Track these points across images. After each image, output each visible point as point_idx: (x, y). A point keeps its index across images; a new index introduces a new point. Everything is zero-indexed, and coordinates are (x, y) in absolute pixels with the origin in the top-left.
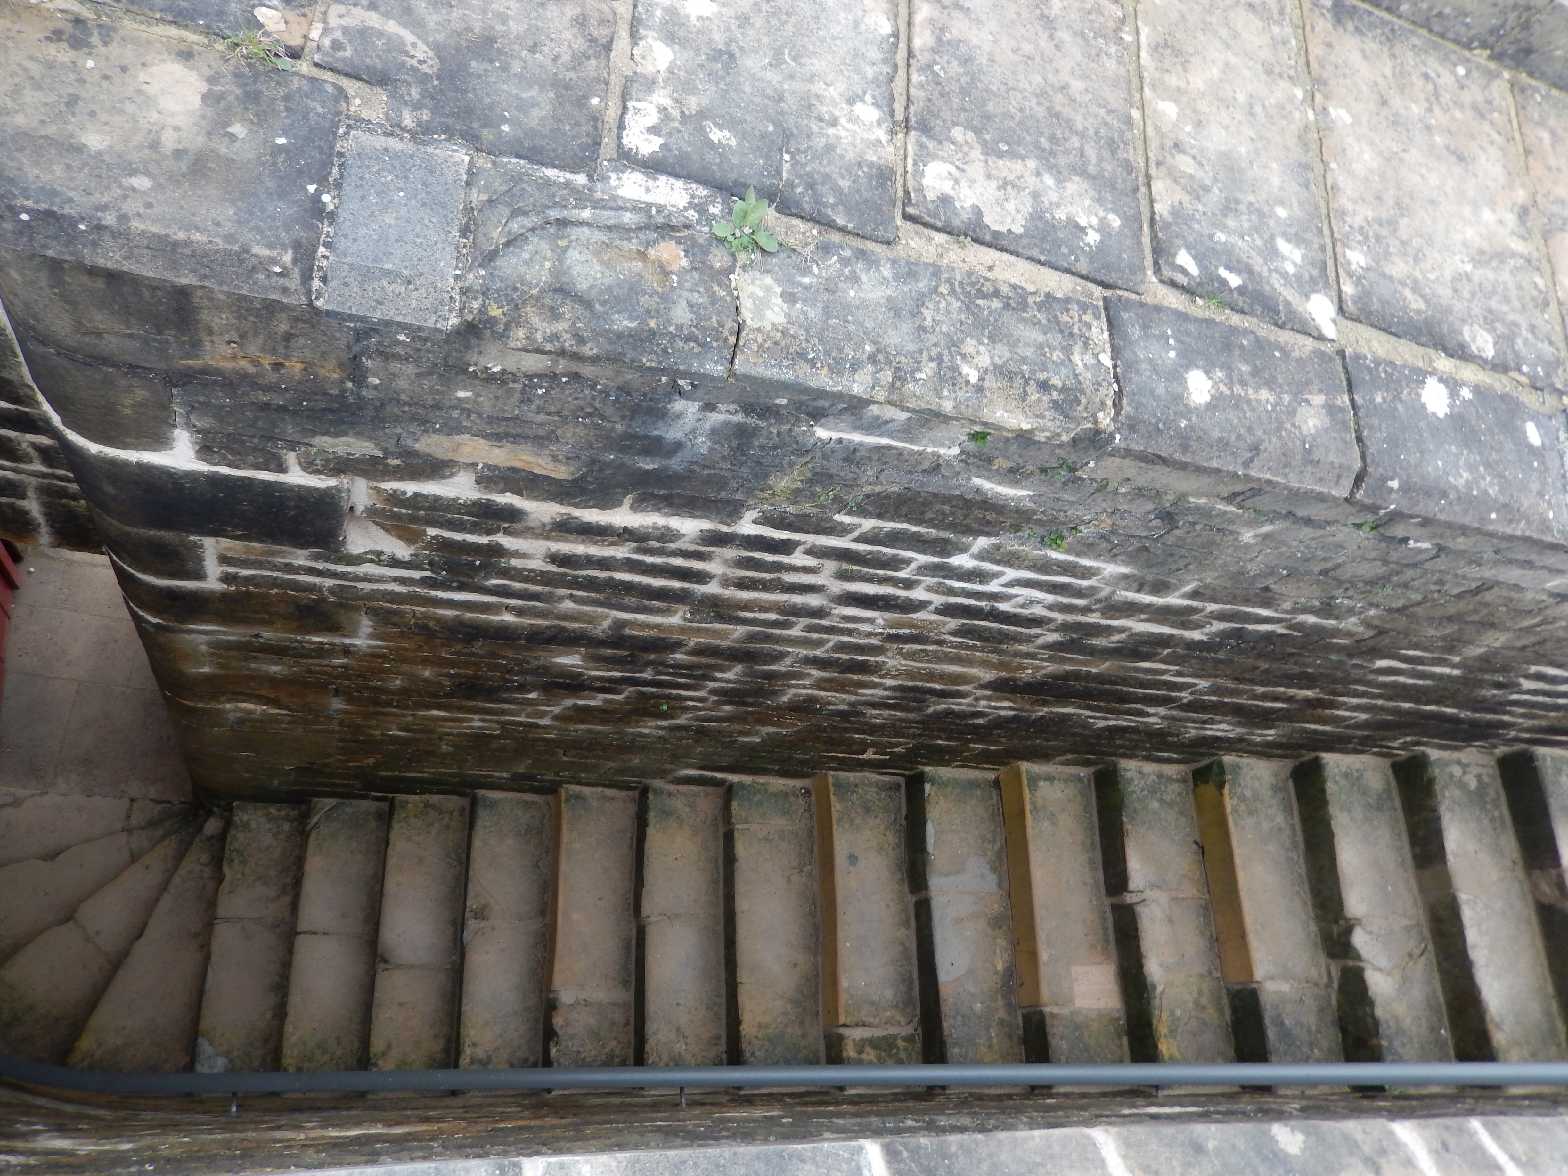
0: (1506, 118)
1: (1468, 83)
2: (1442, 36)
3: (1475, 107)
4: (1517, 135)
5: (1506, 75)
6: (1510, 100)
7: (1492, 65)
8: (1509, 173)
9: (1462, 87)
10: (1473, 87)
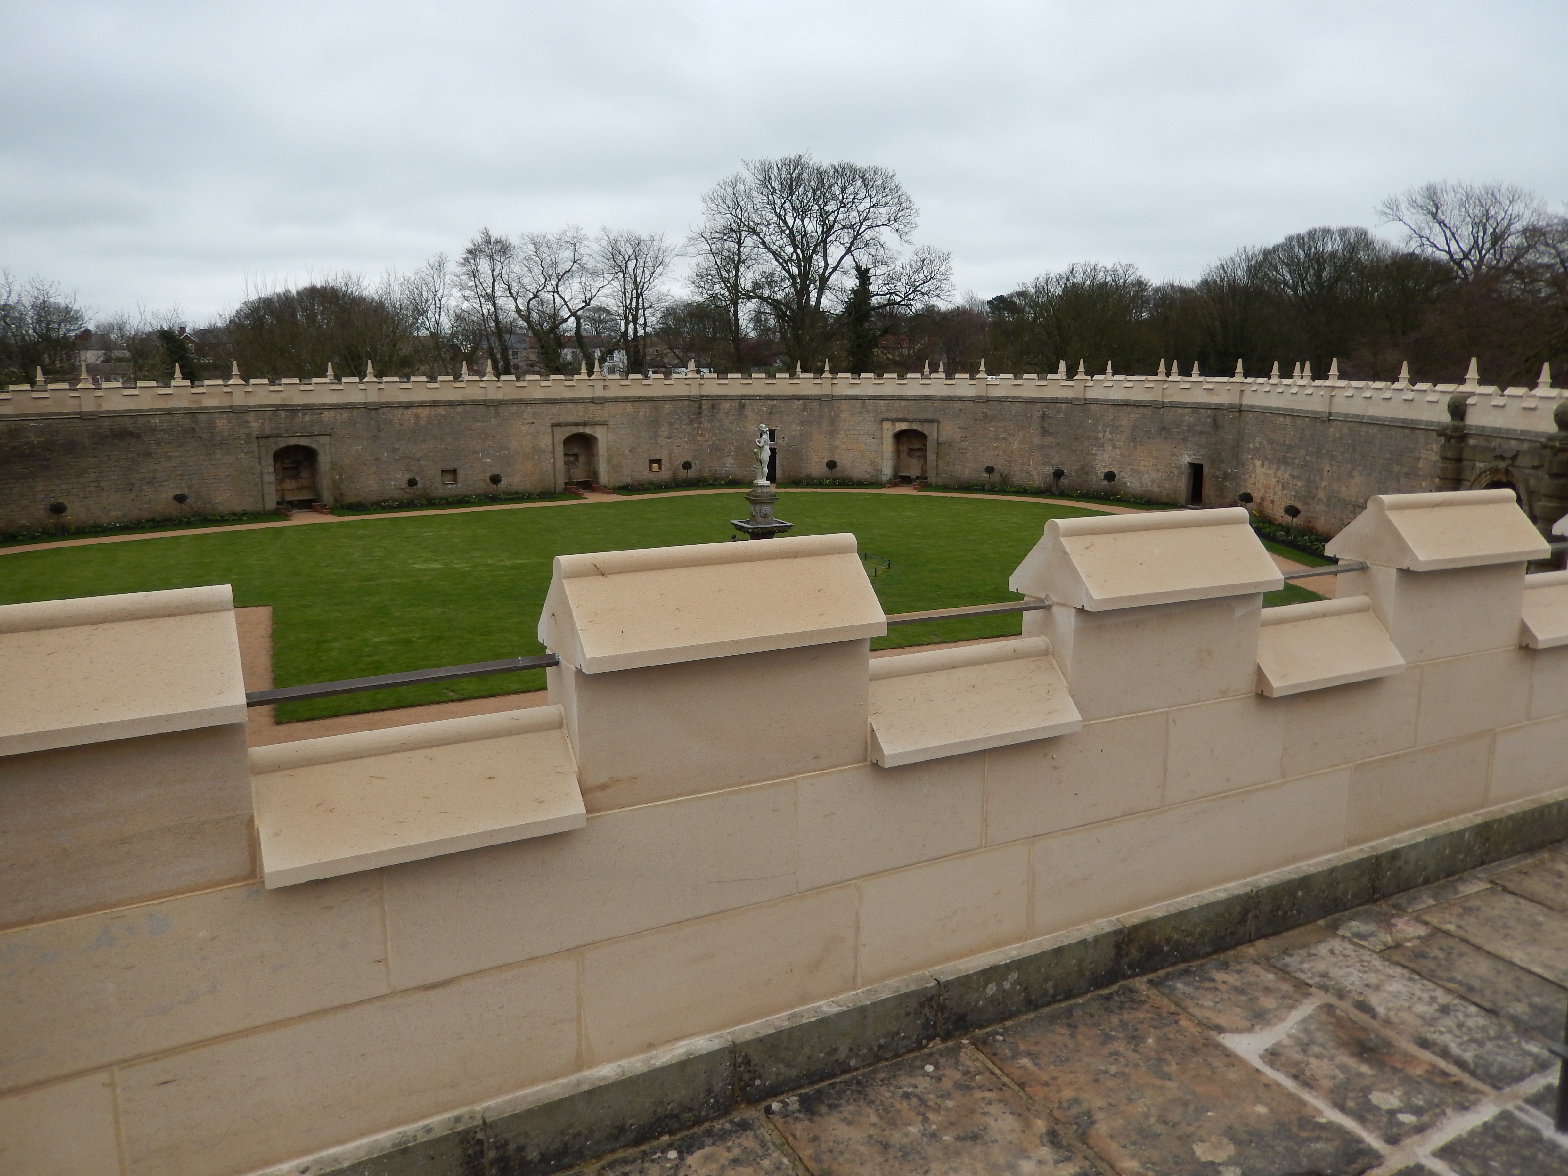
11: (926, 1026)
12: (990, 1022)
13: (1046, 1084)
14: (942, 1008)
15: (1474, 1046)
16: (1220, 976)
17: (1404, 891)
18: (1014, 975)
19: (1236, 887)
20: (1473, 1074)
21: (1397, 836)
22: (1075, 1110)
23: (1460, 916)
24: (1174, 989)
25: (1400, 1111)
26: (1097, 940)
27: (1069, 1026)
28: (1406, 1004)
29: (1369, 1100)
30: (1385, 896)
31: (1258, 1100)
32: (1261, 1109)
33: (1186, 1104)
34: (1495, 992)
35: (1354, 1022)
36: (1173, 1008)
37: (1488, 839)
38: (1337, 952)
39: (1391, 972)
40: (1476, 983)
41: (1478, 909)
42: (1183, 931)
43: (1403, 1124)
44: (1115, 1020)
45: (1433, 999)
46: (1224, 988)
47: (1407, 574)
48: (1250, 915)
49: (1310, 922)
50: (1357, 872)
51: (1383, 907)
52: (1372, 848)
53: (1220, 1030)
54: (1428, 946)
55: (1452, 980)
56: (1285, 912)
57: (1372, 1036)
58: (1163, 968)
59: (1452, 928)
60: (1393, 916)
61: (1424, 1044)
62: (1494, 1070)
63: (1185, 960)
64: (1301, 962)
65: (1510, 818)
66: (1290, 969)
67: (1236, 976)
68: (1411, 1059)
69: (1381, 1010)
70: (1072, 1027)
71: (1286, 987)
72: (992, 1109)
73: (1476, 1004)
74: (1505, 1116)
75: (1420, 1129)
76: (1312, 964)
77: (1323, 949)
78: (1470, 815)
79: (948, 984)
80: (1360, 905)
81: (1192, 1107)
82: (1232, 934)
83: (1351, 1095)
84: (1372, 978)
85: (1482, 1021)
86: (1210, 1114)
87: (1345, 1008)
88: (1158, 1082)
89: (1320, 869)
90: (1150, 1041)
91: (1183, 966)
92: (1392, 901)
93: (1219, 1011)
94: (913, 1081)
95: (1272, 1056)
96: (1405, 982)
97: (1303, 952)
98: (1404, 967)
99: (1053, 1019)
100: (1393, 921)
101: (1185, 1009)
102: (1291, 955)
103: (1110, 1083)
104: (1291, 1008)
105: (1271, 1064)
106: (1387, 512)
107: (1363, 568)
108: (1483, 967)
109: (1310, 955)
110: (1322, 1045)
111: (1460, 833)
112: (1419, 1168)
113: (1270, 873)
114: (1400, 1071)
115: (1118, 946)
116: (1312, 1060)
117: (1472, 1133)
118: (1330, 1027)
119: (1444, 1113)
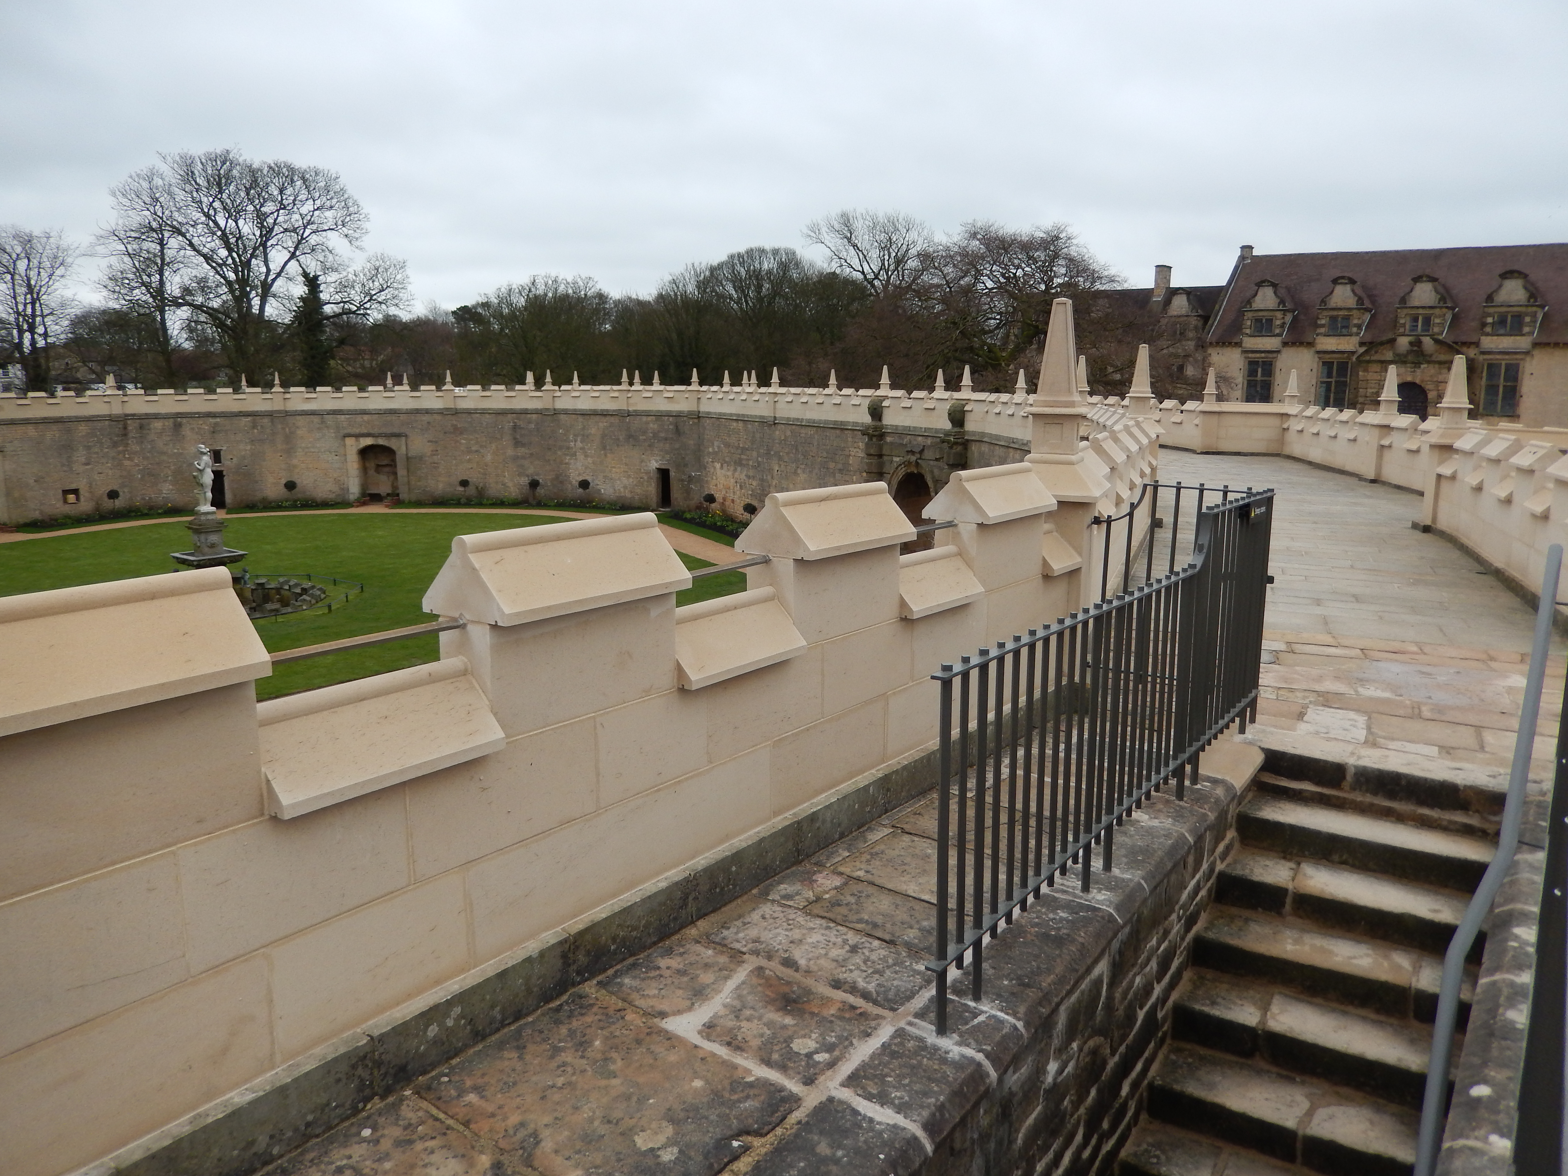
0: (430, 1122)
1: (379, 1134)
2: (330, 1128)
3: (399, 1143)
4: (450, 1122)
5: (408, 1093)
6: (425, 1104)
7: (391, 1099)
8: (463, 1156)
9: (377, 1142)
10: (386, 1132)
11: (361, 1088)
12: (433, 1066)
13: (493, 1115)
14: (378, 1064)
15: (877, 976)
16: (663, 963)
17: (823, 848)
18: (458, 1010)
19: (676, 874)
20: (875, 1003)
21: (815, 800)
22: (521, 1135)
23: (868, 861)
24: (621, 985)
25: (817, 1052)
26: (542, 954)
27: (518, 1048)
28: (823, 952)
29: (791, 1048)
30: (808, 856)
31: (696, 1075)
32: (698, 1083)
33: (628, 1098)
34: (894, 924)
35: (780, 979)
36: (620, 1004)
37: (888, 790)
38: (767, 916)
39: (812, 925)
40: (879, 920)
41: (882, 852)
42: (628, 927)
43: (819, 1063)
44: (564, 1030)
45: (845, 941)
46: (667, 973)
47: (801, 563)
48: (691, 898)
49: (746, 893)
50: (782, 839)
51: (807, 866)
52: (794, 814)
53: (663, 1015)
54: (842, 894)
55: (860, 921)
56: (722, 889)
57: (795, 988)
58: (611, 967)
59: (861, 874)
60: (815, 873)
61: (837, 984)
62: (891, 995)
63: (632, 955)
64: (737, 933)
65: (905, 768)
66: (726, 942)
67: (679, 959)
68: (826, 1001)
69: (802, 962)
70: (521, 1048)
71: (723, 959)
72: (434, 1158)
73: (879, 939)
74: (900, 1033)
75: (832, 1065)
76: (746, 932)
77: (755, 916)
78: (873, 771)
79: (382, 1038)
80: (787, 868)
81: (635, 1099)
82: (675, 919)
83: (776, 1048)
84: (796, 934)
85: (883, 953)
86: (651, 1101)
87: (774, 967)
88: (604, 1083)
89: (750, 843)
90: (597, 1043)
91: (631, 960)
92: (814, 860)
93: (663, 997)
94: (347, 1152)
95: (709, 1029)
96: (823, 932)
97: (738, 923)
98: (823, 918)
99: (501, 1046)
100: (814, 878)
101: (630, 1003)
102: (728, 928)
103: (557, 1097)
104: (727, 978)
105: (708, 1038)
106: (781, 508)
107: (766, 561)
108: (884, 903)
109: (745, 924)
110: (753, 1008)
111: (866, 788)
112: (831, 1100)
113: (707, 855)
114: (817, 1015)
115: (564, 956)
116: (744, 1024)
117: (873, 1057)
118: (760, 988)
119: (851, 1044)
